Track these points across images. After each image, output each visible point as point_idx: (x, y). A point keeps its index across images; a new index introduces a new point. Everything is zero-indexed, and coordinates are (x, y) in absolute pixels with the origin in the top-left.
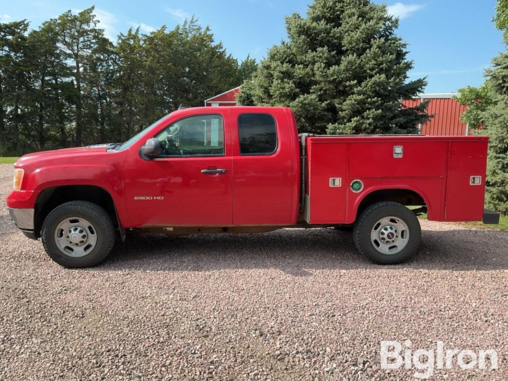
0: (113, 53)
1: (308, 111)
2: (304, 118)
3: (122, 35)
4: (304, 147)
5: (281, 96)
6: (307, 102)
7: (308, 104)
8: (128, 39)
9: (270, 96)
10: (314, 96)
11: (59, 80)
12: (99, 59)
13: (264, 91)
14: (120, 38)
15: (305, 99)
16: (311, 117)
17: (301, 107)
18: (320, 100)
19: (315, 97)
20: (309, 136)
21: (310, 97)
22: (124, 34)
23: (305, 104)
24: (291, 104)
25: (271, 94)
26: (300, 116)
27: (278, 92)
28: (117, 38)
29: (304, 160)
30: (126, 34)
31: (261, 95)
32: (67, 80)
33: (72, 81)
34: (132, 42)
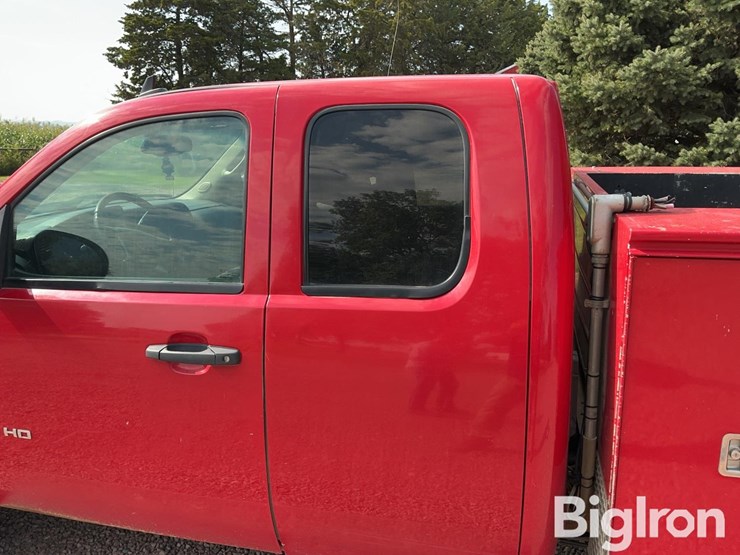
0: (343, 8)
1: (662, 89)
2: (651, 105)
4: (599, 261)
5: (598, 54)
6: (660, 65)
7: (664, 71)
9: (573, 57)
10: (679, 52)
11: (264, 55)
12: (323, 19)
13: (561, 46)
15: (655, 60)
16: (670, 104)
17: (645, 79)
18: (693, 63)
19: (683, 53)
20: (628, 209)
21: (668, 55)
23: (656, 72)
24: (620, 73)
25: (575, 50)
26: (642, 101)
27: (589, 46)
29: (596, 316)
31: (556, 56)
32: (277, 55)
33: (283, 58)
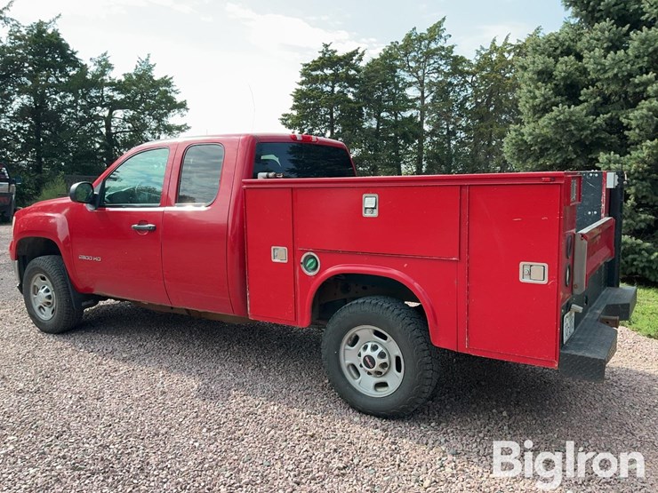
0: (468, 73)
3: (482, 48)
6: (562, 117)
8: (491, 53)
11: (398, 115)
12: (450, 84)
14: (478, 52)
15: (560, 114)
21: (567, 110)
22: (485, 48)
28: (475, 53)
30: (487, 46)
32: (407, 114)
34: (494, 57)
